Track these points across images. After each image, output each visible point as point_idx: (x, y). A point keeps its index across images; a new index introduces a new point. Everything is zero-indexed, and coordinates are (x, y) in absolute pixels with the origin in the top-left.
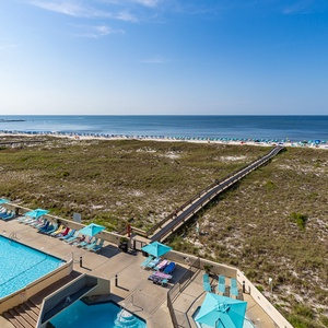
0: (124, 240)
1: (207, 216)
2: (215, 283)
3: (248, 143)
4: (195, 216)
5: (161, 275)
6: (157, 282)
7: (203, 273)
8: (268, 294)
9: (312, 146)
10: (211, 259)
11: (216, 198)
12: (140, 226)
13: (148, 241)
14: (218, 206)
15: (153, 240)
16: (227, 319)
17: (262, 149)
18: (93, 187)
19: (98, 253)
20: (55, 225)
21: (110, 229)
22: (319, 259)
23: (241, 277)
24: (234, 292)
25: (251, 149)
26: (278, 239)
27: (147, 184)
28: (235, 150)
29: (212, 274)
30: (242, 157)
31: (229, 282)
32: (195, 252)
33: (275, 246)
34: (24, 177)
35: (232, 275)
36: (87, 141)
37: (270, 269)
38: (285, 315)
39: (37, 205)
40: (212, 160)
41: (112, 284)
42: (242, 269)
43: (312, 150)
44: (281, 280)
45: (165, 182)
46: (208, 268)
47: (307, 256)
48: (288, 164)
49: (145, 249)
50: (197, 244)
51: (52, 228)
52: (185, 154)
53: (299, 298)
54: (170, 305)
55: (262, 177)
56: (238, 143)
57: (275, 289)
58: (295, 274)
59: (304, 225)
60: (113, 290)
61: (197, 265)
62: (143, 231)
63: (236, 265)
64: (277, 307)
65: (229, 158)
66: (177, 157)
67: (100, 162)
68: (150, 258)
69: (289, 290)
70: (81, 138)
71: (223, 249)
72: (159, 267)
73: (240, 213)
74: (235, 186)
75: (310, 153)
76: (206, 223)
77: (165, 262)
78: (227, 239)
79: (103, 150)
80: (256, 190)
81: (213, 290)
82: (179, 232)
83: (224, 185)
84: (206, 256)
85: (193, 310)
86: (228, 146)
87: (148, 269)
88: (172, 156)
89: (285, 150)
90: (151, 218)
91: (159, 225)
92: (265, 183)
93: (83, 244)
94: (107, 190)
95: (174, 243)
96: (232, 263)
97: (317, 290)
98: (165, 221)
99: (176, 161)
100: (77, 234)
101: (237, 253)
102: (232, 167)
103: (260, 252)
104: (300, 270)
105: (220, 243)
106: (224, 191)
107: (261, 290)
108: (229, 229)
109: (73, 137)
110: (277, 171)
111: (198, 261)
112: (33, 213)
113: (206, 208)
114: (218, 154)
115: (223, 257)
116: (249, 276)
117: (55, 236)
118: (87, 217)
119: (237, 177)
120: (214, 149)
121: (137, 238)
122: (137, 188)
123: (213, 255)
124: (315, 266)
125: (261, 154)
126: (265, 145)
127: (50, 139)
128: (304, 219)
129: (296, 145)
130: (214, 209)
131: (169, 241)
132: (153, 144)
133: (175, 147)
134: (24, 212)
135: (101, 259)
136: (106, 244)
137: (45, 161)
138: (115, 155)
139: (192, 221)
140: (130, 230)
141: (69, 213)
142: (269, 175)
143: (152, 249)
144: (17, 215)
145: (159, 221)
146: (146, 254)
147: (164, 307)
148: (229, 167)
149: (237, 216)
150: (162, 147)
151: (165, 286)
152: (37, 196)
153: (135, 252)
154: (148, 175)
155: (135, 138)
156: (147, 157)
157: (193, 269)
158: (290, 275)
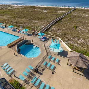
0: (33, 32)
1: (53, 27)
2: (54, 40)
3: (66, 7)
4: (50, 27)
5: (42, 39)
6: (41, 41)
7: (52, 39)
8: (65, 42)
9: (83, 8)
10: (54, 36)
11: (56, 22)
12: (37, 29)
13: (39, 33)
14: (56, 24)
15: (40, 32)
16: (56, 47)
17: (70, 9)
18: (24, 20)
19: (27, 35)
20: (16, 29)
21: (30, 30)
22: (78, 36)
23: (60, 39)
24: (58, 42)
25: (67, 9)
26: (69, 31)
27: (38, 19)
28: (62, 9)
29: (54, 39)
30: (64, 11)
31: (57, 40)
32: (50, 35)
33: (68, 33)
34: (5, 17)
35: (58, 39)
36: (20, 7)
37: (67, 38)
38: (68, 46)
39: (10, 25)
40: (56, 12)
41: (32, 41)
42: (60, 38)
43: (83, 9)
44: (69, 40)
45: (43, 19)
46: (53, 38)
47: (75, 35)
48: (76, 13)
49: (38, 34)
50: (51, 33)
51: (15, 30)
52: (48, 11)
53: (72, 43)
54: (44, 45)
55: (68, 17)
56: (63, 7)
57: (67, 41)
58: (72, 39)
59: (76, 28)
60: (32, 42)
61: (50, 37)
62: (38, 30)
63: (59, 37)
64: (67, 45)
65: (60, 12)
66: (46, 11)
67: (25, 13)
68: (40, 36)
69: (70, 42)
70: (19, 6)
71: (57, 34)
72: (42, 38)
73: (62, 26)
74: (61, 19)
75: (82, 10)
76: (53, 28)
77: (43, 37)
78: (58, 32)
79: (25, 10)
80: (66, 20)
81: (54, 42)
82: (46, 30)
83: (58, 19)
84: (52, 35)
85: (49, 45)
86: (60, 8)
87: (39, 38)
88: (45, 11)
89: (76, 9)
90: (40, 27)
91: (42, 29)
92: (69, 18)
93: (23, 33)
94: (28, 21)
95: (45, 33)
96: (58, 37)
97: (76, 41)
98: (43, 28)
99: (46, 13)
100: (22, 31)
101: (60, 35)
102: (61, 14)
103: (65, 34)
104: (73, 38)
105: (56, 33)
106: (58, 21)
107: (64, 42)
108: (58, 29)
109: (16, 6)
110: (72, 15)
111: (51, 37)
112: (10, 27)
113: (53, 25)
114: (57, 11)
115: (56, 35)
116: (62, 39)
117: (17, 32)
118: (24, 27)
119: (62, 17)
120: (56, 9)
121: (36, 32)
122: (36, 20)
123: (54, 35)
124: (77, 37)
125: (69, 10)
126: (70, 8)
127: (10, 6)
128: (76, 27)
129: (79, 8)
130: (55, 25)
131: (44, 32)
132: (39, 8)
133: (46, 9)
134: (7, 26)
135: (28, 36)
136: (29, 33)
137: (10, 13)
138: (29, 11)
139: (50, 28)
140: (35, 30)
141: (19, 26)
142: (70, 16)
143: (40, 34)
144: (6, 27)
145: (42, 28)
146: (39, 35)
147: (43, 45)
148: (60, 14)
149: (61, 27)
150: (42, 8)
151: (43, 41)
152: (10, 22)
153: (36, 35)
154: (38, 16)
155: (34, 6)
156: (38, 11)
157: (49, 38)
158: (71, 39)
